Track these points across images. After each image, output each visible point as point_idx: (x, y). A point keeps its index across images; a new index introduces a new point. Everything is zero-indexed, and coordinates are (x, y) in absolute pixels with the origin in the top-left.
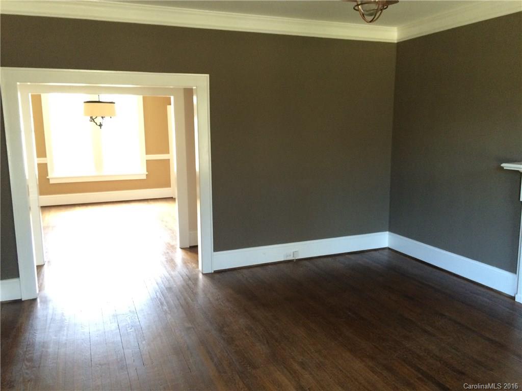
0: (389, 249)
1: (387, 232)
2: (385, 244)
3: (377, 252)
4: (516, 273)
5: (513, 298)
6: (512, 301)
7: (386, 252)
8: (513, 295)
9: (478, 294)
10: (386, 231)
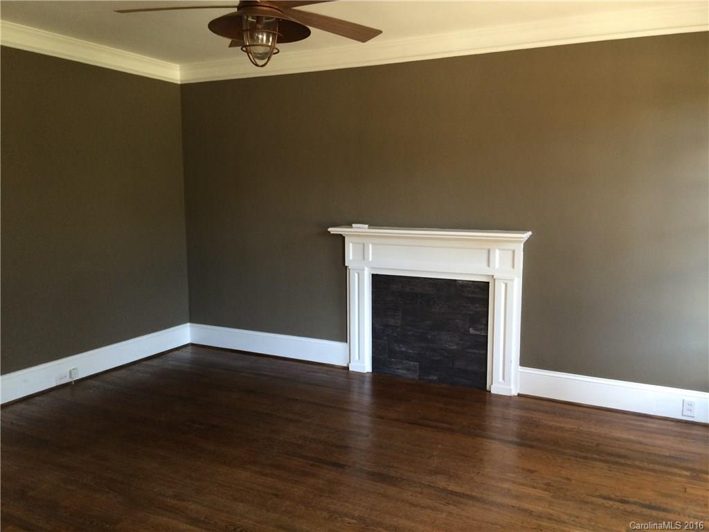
0: (192, 345)
1: (188, 324)
2: (187, 339)
3: (180, 351)
4: (347, 342)
5: (347, 368)
6: (346, 371)
7: (189, 349)
8: (346, 365)
9: (314, 372)
10: (185, 323)
